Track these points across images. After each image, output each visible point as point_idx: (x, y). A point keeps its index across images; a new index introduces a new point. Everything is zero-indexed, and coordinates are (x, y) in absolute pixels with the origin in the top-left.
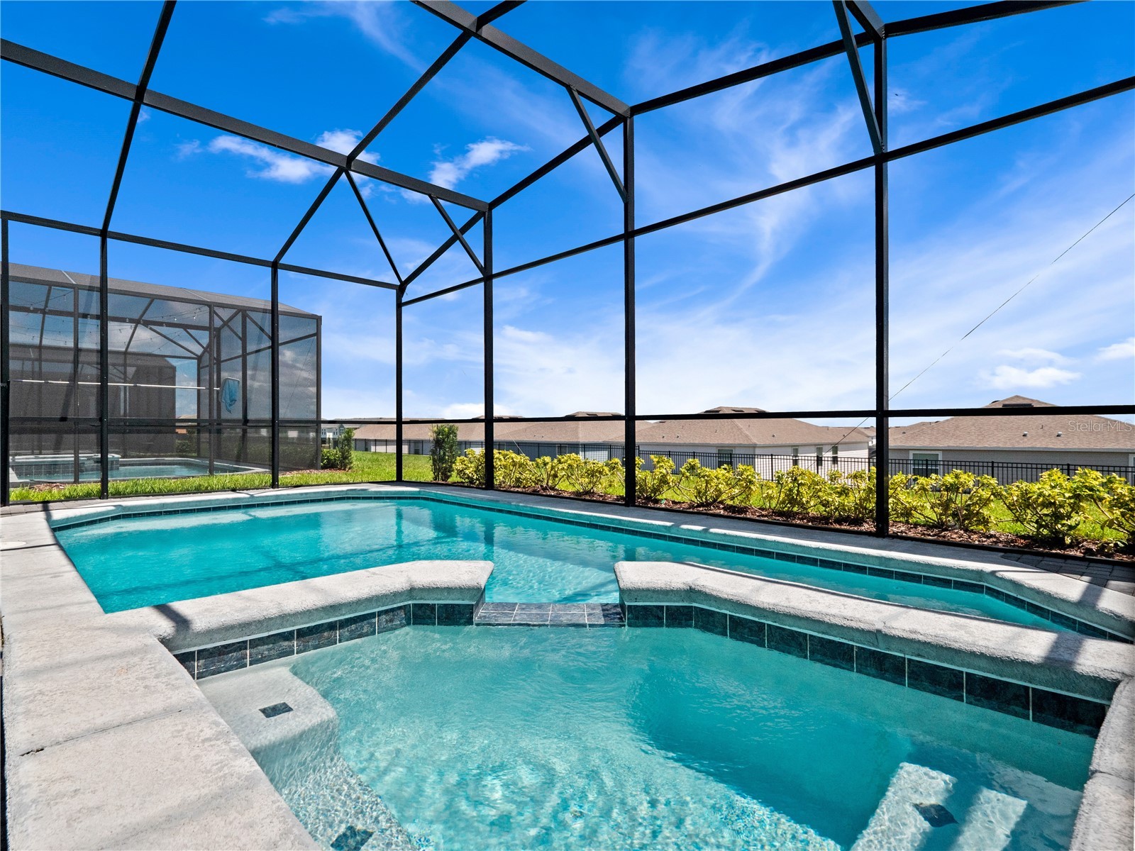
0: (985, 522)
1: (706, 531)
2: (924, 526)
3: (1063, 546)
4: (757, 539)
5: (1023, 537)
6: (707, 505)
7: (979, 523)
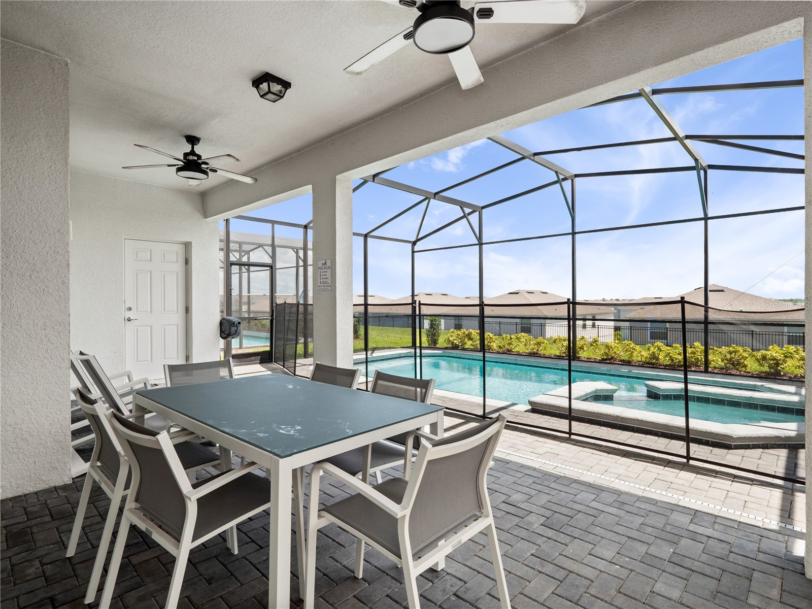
0: (745, 366)
1: (629, 371)
2: (718, 368)
3: (780, 375)
4: (656, 375)
5: (763, 373)
6: (609, 360)
7: (743, 367)
